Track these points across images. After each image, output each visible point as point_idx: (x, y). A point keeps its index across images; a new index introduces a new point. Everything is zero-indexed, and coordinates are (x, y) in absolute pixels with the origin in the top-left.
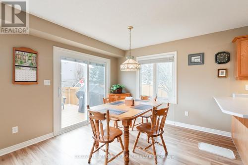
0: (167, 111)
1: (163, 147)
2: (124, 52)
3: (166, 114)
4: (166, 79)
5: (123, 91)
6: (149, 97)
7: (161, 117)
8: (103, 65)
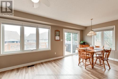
0: (110, 51)
1: (108, 66)
2: (86, 27)
3: (110, 52)
4: (108, 39)
5: (86, 44)
6: (100, 46)
7: (107, 53)
8: (77, 34)
